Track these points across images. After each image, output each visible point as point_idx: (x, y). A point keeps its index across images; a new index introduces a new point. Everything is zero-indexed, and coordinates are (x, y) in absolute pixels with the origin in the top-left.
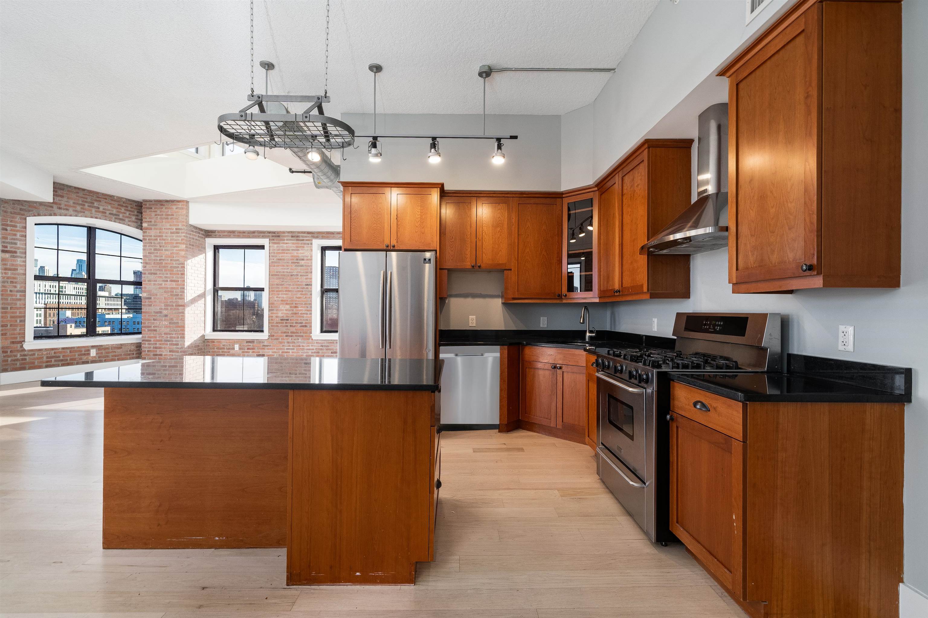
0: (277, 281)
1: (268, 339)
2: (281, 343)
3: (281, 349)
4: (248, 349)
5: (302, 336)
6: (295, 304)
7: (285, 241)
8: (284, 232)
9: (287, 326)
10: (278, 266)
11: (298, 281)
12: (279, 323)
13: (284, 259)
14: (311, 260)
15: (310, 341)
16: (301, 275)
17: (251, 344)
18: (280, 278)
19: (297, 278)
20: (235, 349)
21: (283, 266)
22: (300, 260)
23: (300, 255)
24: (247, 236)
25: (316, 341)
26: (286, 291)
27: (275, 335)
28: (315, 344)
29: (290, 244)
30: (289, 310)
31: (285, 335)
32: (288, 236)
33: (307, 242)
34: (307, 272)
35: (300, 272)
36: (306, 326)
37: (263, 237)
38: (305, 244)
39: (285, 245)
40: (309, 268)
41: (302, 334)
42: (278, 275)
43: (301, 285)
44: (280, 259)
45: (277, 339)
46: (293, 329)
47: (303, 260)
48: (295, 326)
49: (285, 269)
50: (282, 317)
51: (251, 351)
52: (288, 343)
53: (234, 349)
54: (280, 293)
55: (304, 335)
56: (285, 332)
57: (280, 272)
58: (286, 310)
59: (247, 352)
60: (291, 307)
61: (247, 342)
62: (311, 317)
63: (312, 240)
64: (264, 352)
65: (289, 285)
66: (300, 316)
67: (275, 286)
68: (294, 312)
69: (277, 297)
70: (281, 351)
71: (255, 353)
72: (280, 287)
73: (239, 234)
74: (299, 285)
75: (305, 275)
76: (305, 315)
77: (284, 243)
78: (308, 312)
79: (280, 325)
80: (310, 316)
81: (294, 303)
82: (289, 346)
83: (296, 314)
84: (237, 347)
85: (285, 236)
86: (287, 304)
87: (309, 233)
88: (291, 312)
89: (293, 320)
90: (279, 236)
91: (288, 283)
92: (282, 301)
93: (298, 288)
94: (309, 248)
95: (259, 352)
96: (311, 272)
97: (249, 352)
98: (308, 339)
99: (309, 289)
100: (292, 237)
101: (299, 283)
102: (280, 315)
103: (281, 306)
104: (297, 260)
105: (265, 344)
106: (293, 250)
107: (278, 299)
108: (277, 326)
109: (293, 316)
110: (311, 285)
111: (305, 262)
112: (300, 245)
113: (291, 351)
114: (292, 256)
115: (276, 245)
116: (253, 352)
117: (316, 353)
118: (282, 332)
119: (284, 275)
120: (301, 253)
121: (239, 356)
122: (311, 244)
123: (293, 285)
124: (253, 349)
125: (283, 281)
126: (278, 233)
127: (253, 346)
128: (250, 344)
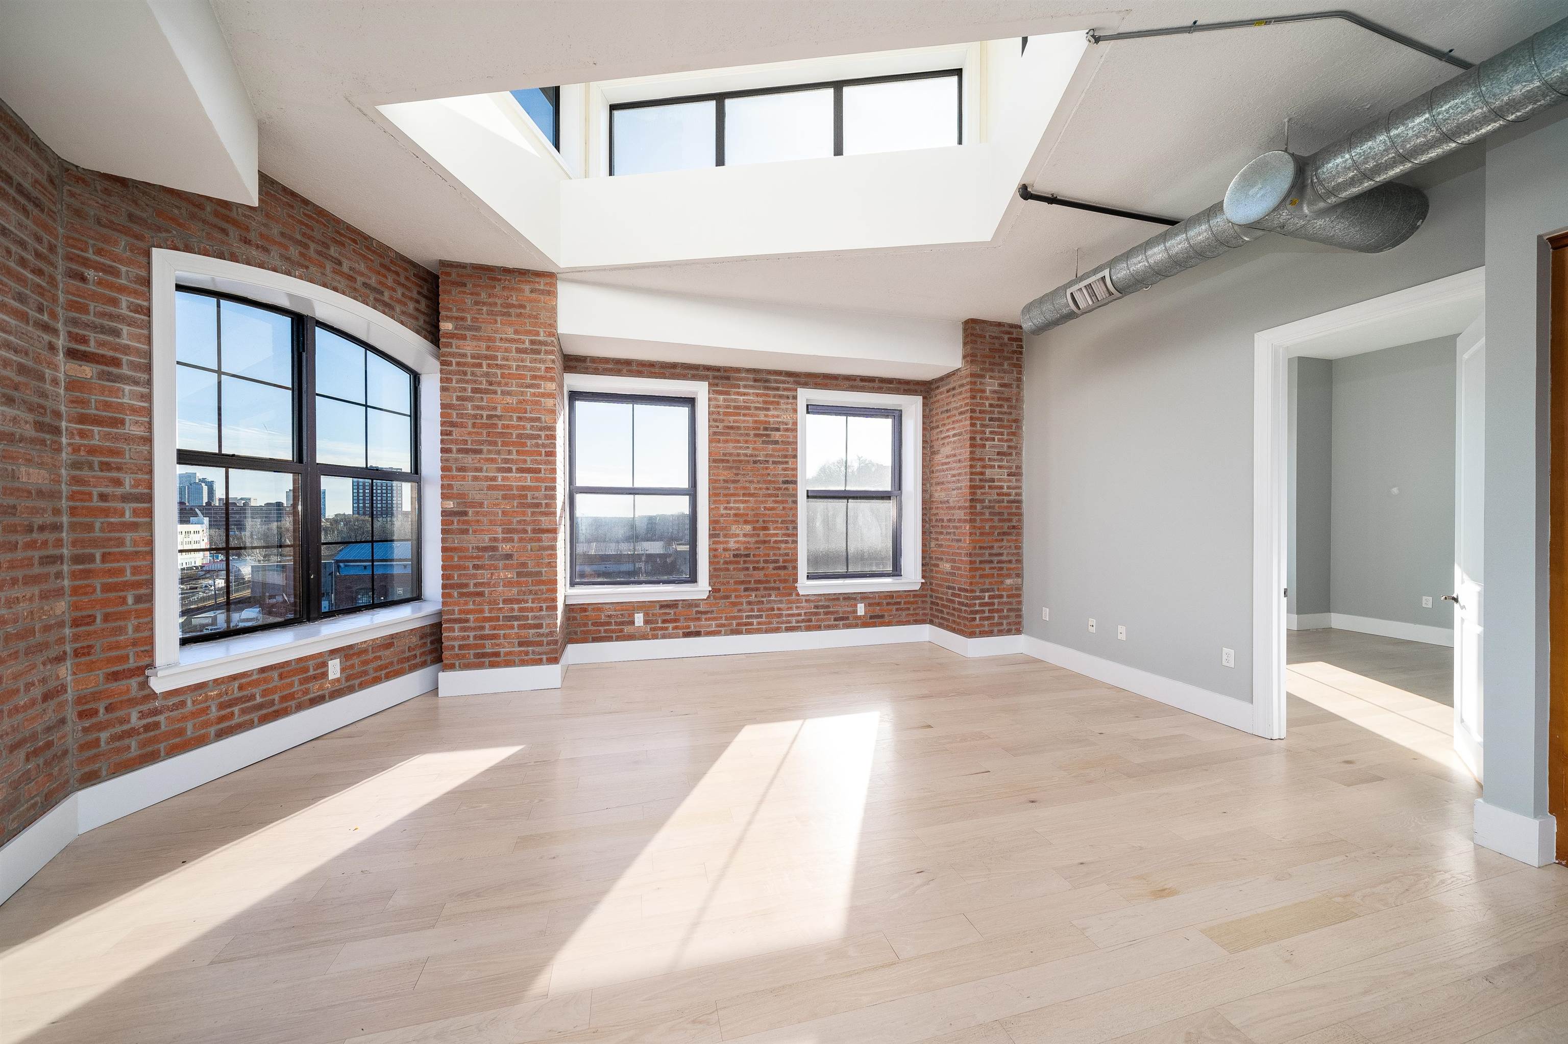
0: (725, 474)
1: (708, 597)
2: (734, 604)
3: (734, 618)
4: (664, 621)
5: (779, 589)
6: (764, 521)
7: (742, 390)
8: (738, 370)
9: (747, 569)
10: (726, 441)
11: (769, 474)
12: (731, 562)
13: (739, 428)
14: (795, 430)
15: (794, 597)
16: (774, 462)
17: (672, 611)
18: (731, 468)
19: (767, 468)
20: (636, 624)
21: (738, 442)
22: (772, 431)
23: (771, 420)
24: (659, 373)
25: (804, 598)
26: (744, 495)
27: (722, 588)
28: (804, 604)
29: (749, 396)
30: (752, 536)
31: (742, 587)
32: (747, 379)
33: (785, 393)
34: (786, 456)
35: (771, 456)
36: (785, 568)
37: (695, 378)
38: (781, 396)
39: (742, 398)
40: (790, 447)
41: (777, 585)
42: (728, 461)
43: (774, 482)
44: (732, 428)
45: (727, 597)
46: (760, 575)
47: (778, 430)
48: (763, 568)
49: (741, 448)
50: (737, 549)
51: (671, 625)
52: (749, 603)
53: (634, 623)
54: (732, 499)
55: (782, 586)
56: (742, 582)
57: (731, 454)
58: (745, 535)
59: (662, 629)
60: (754, 529)
61: (662, 607)
62: (796, 548)
63: (796, 390)
64: (700, 626)
65: (750, 482)
66: (773, 548)
67: (722, 484)
68: (762, 538)
69: (726, 508)
70: (734, 622)
71: (680, 629)
72: (732, 486)
73: (641, 369)
74: (770, 482)
75: (782, 463)
76: (783, 546)
77: (738, 394)
78: (790, 539)
79: (731, 567)
80: (793, 546)
81: (761, 520)
82: (752, 610)
83: (765, 542)
84: (639, 619)
85: (741, 379)
86: (746, 522)
87: (789, 374)
88: (753, 540)
89: (759, 555)
90: (728, 378)
91: (748, 478)
92: (735, 515)
93: (768, 489)
94: (789, 406)
95: (689, 627)
96: (795, 457)
97: (666, 629)
98: (791, 595)
99: (791, 492)
100: (755, 380)
101: (769, 478)
102: (732, 545)
103: (734, 527)
104: (766, 429)
105: (701, 609)
106: (757, 408)
107: (729, 512)
108: (728, 570)
109: (759, 548)
110: (795, 482)
111: (782, 436)
112: (772, 399)
113: (755, 621)
114: (756, 422)
115: (721, 397)
116: (675, 628)
117: (806, 622)
118: (736, 583)
119: (740, 461)
120: (773, 416)
121: (644, 637)
122: (795, 398)
123: (758, 482)
124: (676, 621)
125: (737, 474)
126: (725, 371)
127: (675, 613)
128: (667, 611)
